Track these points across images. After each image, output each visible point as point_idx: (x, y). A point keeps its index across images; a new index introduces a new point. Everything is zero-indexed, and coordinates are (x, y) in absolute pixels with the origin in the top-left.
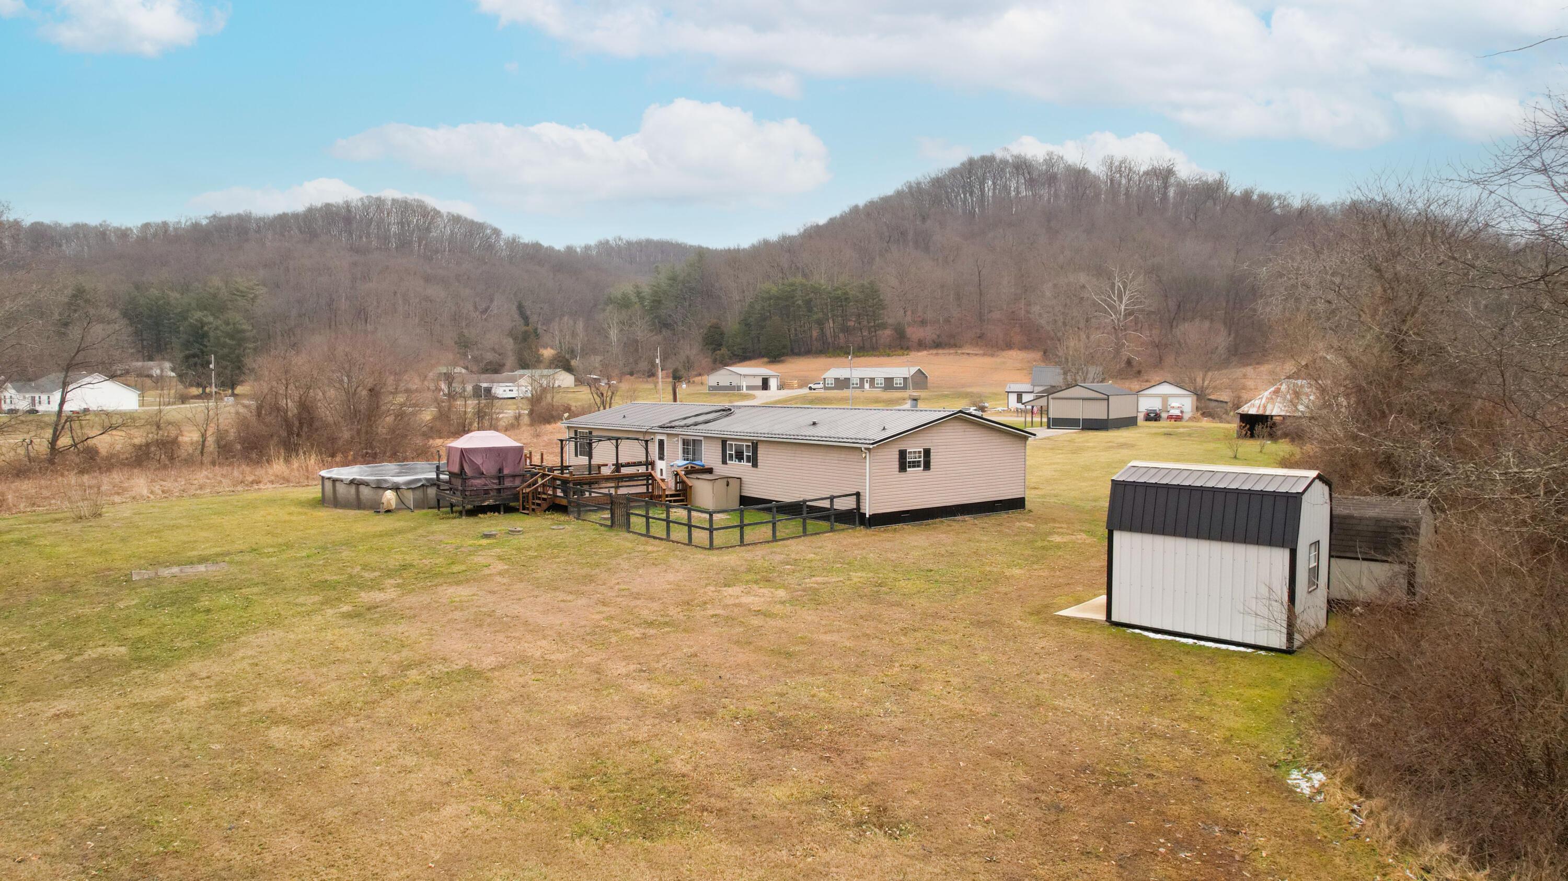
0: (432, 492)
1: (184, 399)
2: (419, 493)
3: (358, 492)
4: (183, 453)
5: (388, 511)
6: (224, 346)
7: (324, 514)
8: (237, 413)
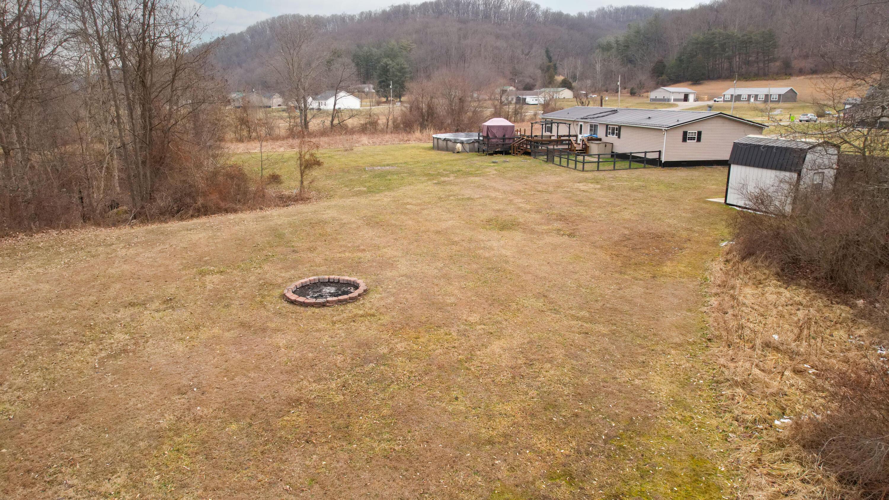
0: (476, 145)
1: (379, 103)
2: (471, 145)
3: (447, 144)
4: (379, 128)
5: (458, 152)
6: (396, 76)
7: (433, 152)
8: (402, 110)
